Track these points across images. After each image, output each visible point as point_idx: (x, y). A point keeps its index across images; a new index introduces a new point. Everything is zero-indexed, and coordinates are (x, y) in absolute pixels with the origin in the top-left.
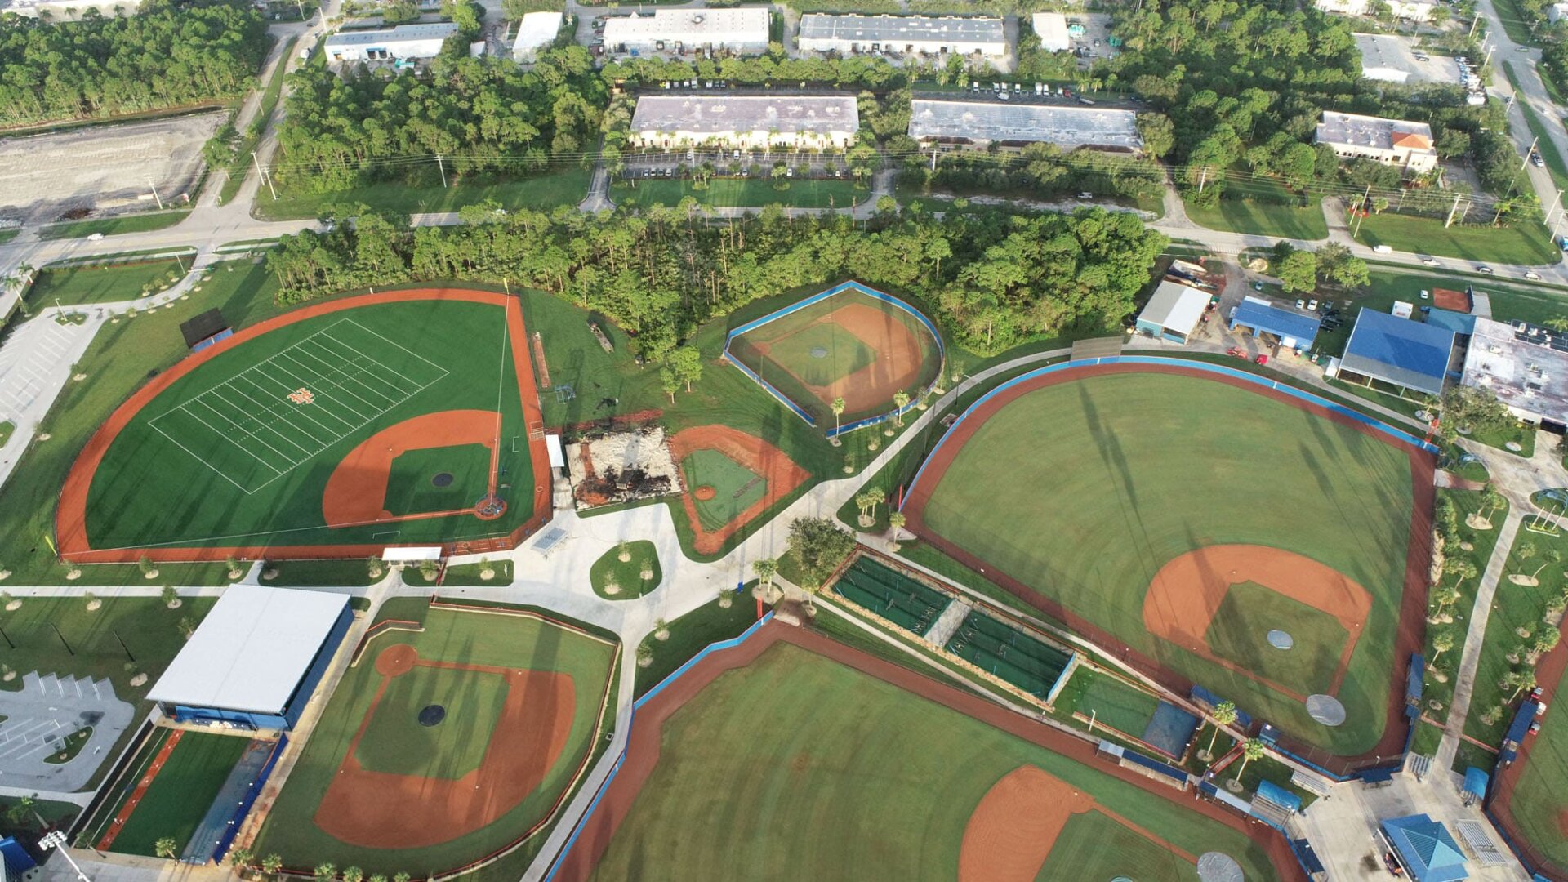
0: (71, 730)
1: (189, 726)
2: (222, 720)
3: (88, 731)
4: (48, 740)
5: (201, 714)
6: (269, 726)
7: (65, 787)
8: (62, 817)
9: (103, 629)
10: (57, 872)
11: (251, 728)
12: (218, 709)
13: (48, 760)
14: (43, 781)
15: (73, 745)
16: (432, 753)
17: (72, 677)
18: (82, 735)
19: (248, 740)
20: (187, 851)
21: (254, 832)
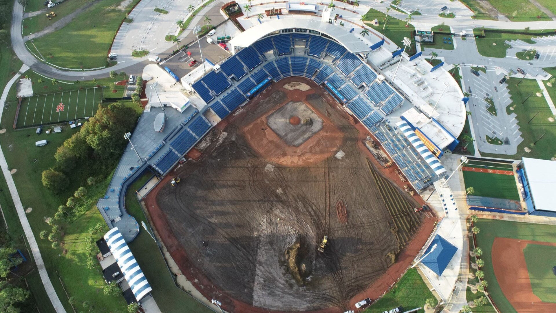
0: (500, 138)
1: (516, 176)
2: (524, 187)
3: (502, 143)
5: (523, 178)
8: (469, 152)
10: (451, 158)
11: (524, 199)
13: (487, 137)
14: (479, 139)
15: (494, 141)
18: (499, 142)
19: (518, 199)
21: (484, 217)
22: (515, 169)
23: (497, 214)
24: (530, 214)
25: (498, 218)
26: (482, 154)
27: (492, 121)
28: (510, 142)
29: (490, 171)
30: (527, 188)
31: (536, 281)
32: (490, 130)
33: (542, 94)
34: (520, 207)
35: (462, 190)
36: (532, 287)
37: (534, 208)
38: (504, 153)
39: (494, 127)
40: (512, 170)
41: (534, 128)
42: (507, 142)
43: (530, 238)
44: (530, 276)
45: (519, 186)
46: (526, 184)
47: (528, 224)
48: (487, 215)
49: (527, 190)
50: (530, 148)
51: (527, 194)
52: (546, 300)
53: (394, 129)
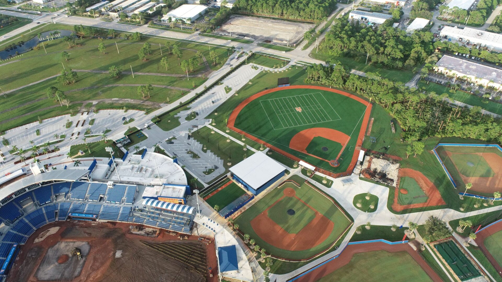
0: (211, 168)
1: (234, 181)
2: (242, 184)
3: (214, 170)
4: (206, 167)
5: (238, 180)
6: (251, 191)
7: (203, 180)
8: (200, 187)
9: (228, 147)
10: (193, 199)
11: (247, 190)
12: (243, 181)
13: (204, 172)
14: (200, 176)
15: (209, 172)
16: (286, 222)
17: (216, 155)
18: (212, 170)
19: (245, 192)
20: (220, 212)
21: (236, 216)
22: (231, 178)
23: (241, 209)
24: (256, 195)
25: (243, 211)
26: (208, 183)
27: (199, 162)
28: (218, 166)
29: (220, 189)
30: (243, 183)
31: (286, 226)
32: (203, 167)
33: (214, 131)
34: (249, 195)
35: (213, 211)
36: (287, 231)
37: (255, 190)
38: (219, 174)
39: (203, 165)
40: (230, 180)
41: (224, 150)
42: (216, 168)
43: (266, 207)
44: (282, 226)
45: (240, 185)
46: (241, 181)
47: (259, 201)
48: (237, 214)
49: (245, 184)
50: (230, 162)
51: (246, 186)
52: (297, 232)
53: (145, 209)
